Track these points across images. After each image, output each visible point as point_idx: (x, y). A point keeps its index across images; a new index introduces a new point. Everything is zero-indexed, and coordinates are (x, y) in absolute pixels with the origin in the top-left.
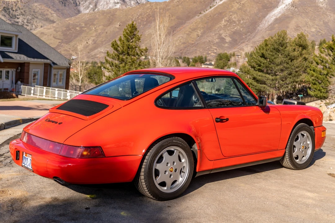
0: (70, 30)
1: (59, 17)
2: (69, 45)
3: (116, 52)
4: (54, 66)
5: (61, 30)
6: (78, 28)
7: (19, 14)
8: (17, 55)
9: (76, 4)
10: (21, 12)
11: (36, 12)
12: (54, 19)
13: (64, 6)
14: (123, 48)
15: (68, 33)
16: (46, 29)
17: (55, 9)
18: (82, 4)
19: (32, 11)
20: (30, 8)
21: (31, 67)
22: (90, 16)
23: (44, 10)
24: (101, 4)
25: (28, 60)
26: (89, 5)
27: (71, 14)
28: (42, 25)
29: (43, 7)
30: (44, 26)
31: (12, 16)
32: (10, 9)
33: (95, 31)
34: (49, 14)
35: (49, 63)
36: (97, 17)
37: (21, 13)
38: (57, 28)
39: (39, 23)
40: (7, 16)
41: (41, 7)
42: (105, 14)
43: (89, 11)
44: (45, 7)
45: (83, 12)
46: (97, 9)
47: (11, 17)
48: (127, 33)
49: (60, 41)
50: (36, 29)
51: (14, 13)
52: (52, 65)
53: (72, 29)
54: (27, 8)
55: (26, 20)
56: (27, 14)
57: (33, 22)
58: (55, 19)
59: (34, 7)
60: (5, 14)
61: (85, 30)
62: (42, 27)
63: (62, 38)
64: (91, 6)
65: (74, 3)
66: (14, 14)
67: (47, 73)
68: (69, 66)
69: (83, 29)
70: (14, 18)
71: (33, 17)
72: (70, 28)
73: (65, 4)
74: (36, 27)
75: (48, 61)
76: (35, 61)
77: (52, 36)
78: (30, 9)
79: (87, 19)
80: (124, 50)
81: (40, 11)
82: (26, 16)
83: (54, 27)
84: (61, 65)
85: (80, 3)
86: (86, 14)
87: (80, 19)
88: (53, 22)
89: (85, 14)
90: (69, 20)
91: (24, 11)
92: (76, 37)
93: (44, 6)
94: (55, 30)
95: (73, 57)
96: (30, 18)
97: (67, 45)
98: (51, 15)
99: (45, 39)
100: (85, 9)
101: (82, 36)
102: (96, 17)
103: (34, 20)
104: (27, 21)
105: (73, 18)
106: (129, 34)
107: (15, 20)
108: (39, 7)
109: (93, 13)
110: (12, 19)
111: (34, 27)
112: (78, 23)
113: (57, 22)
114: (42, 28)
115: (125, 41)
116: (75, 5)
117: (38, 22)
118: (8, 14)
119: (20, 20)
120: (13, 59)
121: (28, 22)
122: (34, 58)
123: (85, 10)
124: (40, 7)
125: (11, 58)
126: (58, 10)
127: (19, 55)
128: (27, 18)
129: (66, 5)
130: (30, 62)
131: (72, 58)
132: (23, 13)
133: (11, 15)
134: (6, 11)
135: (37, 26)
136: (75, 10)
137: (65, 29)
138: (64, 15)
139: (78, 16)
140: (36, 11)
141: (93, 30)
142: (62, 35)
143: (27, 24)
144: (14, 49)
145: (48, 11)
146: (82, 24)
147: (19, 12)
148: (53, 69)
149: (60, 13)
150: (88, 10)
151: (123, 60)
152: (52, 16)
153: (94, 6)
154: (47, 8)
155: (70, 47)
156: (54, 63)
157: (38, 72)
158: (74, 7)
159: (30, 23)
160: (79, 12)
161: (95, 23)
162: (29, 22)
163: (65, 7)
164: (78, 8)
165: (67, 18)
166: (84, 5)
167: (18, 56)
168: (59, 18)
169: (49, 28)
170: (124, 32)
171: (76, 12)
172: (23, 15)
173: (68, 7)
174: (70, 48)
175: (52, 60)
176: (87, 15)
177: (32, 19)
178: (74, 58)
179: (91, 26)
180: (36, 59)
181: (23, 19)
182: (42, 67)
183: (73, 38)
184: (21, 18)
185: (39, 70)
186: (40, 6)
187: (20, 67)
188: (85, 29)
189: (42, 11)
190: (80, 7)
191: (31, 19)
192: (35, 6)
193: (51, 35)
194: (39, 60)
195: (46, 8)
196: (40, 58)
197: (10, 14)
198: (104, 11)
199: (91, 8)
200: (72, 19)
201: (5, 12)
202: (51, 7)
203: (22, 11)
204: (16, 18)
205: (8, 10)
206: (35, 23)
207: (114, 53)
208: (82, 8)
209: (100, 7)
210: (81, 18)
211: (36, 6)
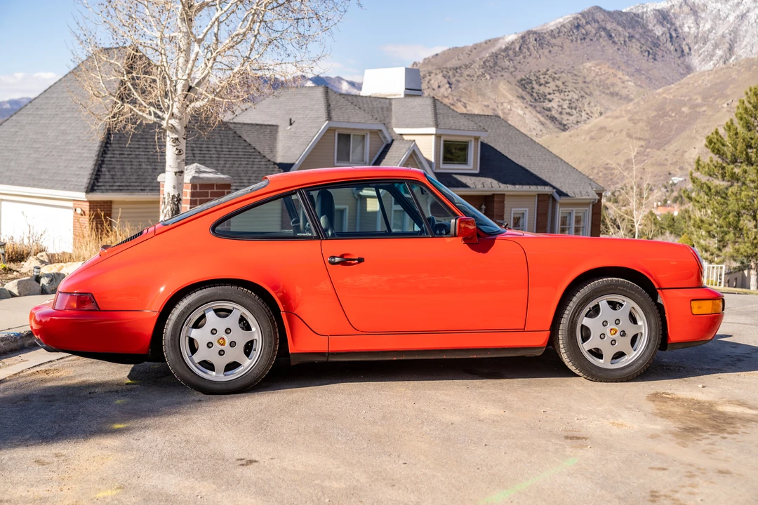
0: (666, 114)
1: (642, 87)
2: (664, 150)
3: (716, 158)
4: (560, 200)
5: (645, 118)
6: (685, 109)
7: (552, 92)
8: (478, 178)
9: (683, 51)
10: (557, 86)
11: (588, 83)
12: (628, 93)
13: (652, 60)
14: (736, 148)
15: (662, 123)
16: (609, 119)
17: (632, 70)
18: (695, 51)
19: (580, 80)
20: (576, 75)
21: (507, 203)
22: (716, 76)
23: (607, 76)
24: (745, 43)
25: (500, 189)
26: (714, 50)
27: (668, 78)
28: (603, 110)
29: (605, 69)
30: (605, 113)
31: (537, 98)
32: (534, 82)
33: (729, 111)
34: (618, 82)
35: (550, 193)
36: (734, 76)
37: (557, 89)
38: (636, 113)
39: (595, 106)
40: (528, 98)
41: (599, 69)
42: (755, 67)
43: (715, 65)
44: (609, 67)
45: (698, 69)
46: (733, 58)
47: (536, 100)
48: (746, 109)
49: (642, 143)
50: (588, 121)
51: (542, 89)
52: (556, 196)
53: (670, 113)
54: (569, 75)
55: (567, 102)
56: (569, 89)
57: (583, 104)
58: (632, 94)
59: (585, 70)
60: (524, 93)
61: (705, 111)
62: (601, 114)
63: (647, 136)
64: (719, 52)
65: (676, 50)
66: (541, 92)
67: (545, 214)
68: (597, 197)
69: (698, 109)
70: (542, 100)
71: (583, 93)
72: (668, 109)
73: (655, 56)
74: (589, 116)
75: (547, 190)
76: (517, 189)
77: (624, 133)
78: (575, 77)
79: (709, 85)
80: (738, 151)
81: (597, 78)
82: (566, 94)
83: (627, 112)
84: (578, 197)
85: (690, 49)
86: (706, 73)
87: (691, 85)
88: (628, 99)
89: (703, 73)
90: (663, 93)
91: (563, 83)
92: (681, 130)
93: (606, 66)
94: (630, 120)
95: (673, 178)
96: (576, 97)
97: (658, 152)
98: (623, 85)
99: (608, 141)
100: (704, 60)
101: (695, 127)
102: (730, 77)
103: (584, 101)
104: (570, 104)
105: (672, 85)
106: (751, 110)
107: (544, 105)
108: (594, 71)
109: (722, 69)
110: (537, 104)
111: (584, 116)
112: (685, 96)
113: (636, 100)
114: (602, 117)
115: (740, 129)
116: (679, 54)
117: (592, 104)
118: (529, 93)
119: (554, 104)
120: (468, 189)
121: (570, 108)
122: (514, 184)
123: (703, 63)
124: (597, 70)
125: (465, 186)
126: (638, 71)
127: (483, 179)
128: (569, 98)
129: (657, 57)
130: (506, 193)
131: (671, 182)
132: (562, 87)
133: (535, 95)
134: (526, 88)
135: (592, 113)
136: (679, 65)
137: (655, 113)
138: (652, 82)
139: (684, 80)
140: (588, 80)
141: (724, 110)
142: (648, 128)
143: (568, 110)
144: (471, 167)
145: (615, 76)
146: (694, 97)
147: (552, 85)
148: (558, 206)
149: (644, 77)
150: (711, 63)
151: (735, 178)
152: (623, 87)
153: (727, 50)
154: (613, 71)
155: (667, 155)
156: (561, 193)
157: (523, 214)
158: (676, 59)
159: (575, 109)
160: (689, 69)
161: (729, 92)
162: (574, 105)
163: (656, 62)
164: (687, 60)
165: (660, 88)
166: (700, 52)
167: (480, 181)
168: (641, 90)
169: (618, 114)
170: (738, 108)
171: (682, 72)
172: (560, 91)
173: (662, 61)
174: (667, 157)
175: (558, 186)
176: (709, 75)
177: (581, 100)
178: (675, 182)
179: (717, 101)
180: (517, 187)
181: (560, 100)
182: (534, 203)
183: (673, 133)
184: (557, 100)
185: (527, 209)
186: (599, 67)
187: (485, 205)
188: (704, 108)
189: (603, 78)
190: (690, 57)
191: (577, 100)
192: (587, 70)
193: (622, 130)
194: (526, 188)
195: (611, 71)
196: (529, 184)
197: (533, 92)
198: (753, 59)
199: (718, 58)
200: (672, 88)
201: (524, 90)
202: (623, 67)
203: (559, 83)
204: (546, 101)
205: (530, 85)
206: (586, 108)
207: (711, 161)
208: (695, 61)
209: (742, 51)
210: (693, 84)
211: (589, 70)
